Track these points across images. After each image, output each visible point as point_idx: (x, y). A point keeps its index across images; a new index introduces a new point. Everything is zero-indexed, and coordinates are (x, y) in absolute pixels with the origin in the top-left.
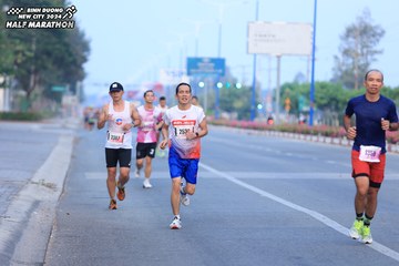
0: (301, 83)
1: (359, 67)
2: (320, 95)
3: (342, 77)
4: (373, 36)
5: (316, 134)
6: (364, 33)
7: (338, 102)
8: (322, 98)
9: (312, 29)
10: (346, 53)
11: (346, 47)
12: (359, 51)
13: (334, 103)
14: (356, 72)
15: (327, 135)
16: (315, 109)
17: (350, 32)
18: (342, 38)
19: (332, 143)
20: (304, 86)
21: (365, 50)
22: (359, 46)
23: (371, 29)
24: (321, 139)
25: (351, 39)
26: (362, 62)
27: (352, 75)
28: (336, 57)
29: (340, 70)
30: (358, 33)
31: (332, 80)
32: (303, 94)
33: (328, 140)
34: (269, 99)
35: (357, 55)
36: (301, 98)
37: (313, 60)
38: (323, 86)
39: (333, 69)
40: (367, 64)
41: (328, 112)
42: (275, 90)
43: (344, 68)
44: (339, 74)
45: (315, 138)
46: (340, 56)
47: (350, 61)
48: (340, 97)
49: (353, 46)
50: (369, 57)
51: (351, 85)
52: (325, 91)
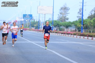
0: (50, 20)
1: (64, 17)
2: (55, 23)
3: (60, 19)
4: (67, 10)
5: (54, 32)
6: (65, 9)
7: (59, 25)
8: (55, 24)
9: (53, 8)
10: (61, 13)
11: (61, 12)
12: (64, 13)
13: (58, 25)
14: (63, 18)
15: (56, 33)
16: (53, 27)
17: (62, 8)
18: (60, 10)
19: (57, 35)
20: (51, 21)
21: (65, 13)
22: (64, 12)
23: (67, 8)
24: (55, 34)
25: (62, 10)
26: (64, 16)
27: (62, 19)
28: (58, 15)
29: (59, 17)
30: (63, 9)
31: (57, 20)
32: (51, 23)
33: (57, 34)
34: (43, 24)
35: (63, 14)
36: (50, 24)
37: (53, 15)
38: (55, 21)
39: (58, 17)
40: (66, 16)
41: (57, 27)
42: (44, 22)
43: (60, 17)
44: (59, 18)
45: (53, 33)
46: (59, 14)
47: (62, 15)
48: (59, 24)
49: (62, 12)
50: (66, 15)
51: (62, 21)
52: (56, 22)
